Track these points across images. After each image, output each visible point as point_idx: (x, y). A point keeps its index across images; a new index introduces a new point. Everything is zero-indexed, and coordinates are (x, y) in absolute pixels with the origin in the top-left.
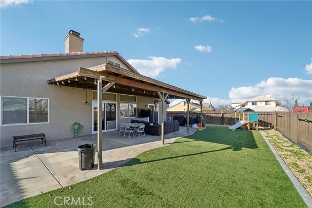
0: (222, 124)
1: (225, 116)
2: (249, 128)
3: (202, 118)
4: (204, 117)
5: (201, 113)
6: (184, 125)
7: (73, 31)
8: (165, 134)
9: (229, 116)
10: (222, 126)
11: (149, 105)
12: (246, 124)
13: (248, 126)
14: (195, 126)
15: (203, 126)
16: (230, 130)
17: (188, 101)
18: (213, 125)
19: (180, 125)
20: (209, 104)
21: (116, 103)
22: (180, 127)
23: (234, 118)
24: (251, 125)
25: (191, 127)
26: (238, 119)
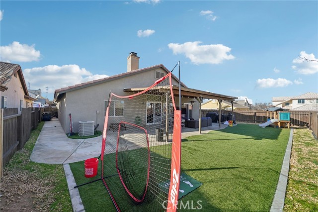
0: (254, 122)
1: (257, 115)
2: (279, 126)
3: (233, 116)
4: (235, 115)
5: (232, 112)
6: (216, 122)
7: (133, 53)
8: (201, 127)
9: (261, 115)
10: (254, 124)
11: (185, 104)
12: (276, 123)
13: (279, 124)
14: (226, 123)
15: (234, 122)
16: (261, 127)
17: (220, 102)
18: (245, 123)
19: (212, 122)
20: (246, 101)
21: (161, 103)
22: (212, 123)
23: (266, 117)
24: (282, 123)
25: (223, 123)
26: (269, 118)
